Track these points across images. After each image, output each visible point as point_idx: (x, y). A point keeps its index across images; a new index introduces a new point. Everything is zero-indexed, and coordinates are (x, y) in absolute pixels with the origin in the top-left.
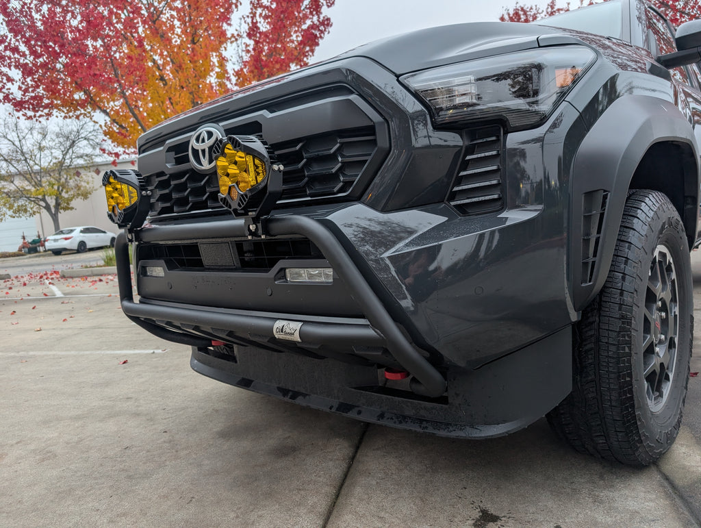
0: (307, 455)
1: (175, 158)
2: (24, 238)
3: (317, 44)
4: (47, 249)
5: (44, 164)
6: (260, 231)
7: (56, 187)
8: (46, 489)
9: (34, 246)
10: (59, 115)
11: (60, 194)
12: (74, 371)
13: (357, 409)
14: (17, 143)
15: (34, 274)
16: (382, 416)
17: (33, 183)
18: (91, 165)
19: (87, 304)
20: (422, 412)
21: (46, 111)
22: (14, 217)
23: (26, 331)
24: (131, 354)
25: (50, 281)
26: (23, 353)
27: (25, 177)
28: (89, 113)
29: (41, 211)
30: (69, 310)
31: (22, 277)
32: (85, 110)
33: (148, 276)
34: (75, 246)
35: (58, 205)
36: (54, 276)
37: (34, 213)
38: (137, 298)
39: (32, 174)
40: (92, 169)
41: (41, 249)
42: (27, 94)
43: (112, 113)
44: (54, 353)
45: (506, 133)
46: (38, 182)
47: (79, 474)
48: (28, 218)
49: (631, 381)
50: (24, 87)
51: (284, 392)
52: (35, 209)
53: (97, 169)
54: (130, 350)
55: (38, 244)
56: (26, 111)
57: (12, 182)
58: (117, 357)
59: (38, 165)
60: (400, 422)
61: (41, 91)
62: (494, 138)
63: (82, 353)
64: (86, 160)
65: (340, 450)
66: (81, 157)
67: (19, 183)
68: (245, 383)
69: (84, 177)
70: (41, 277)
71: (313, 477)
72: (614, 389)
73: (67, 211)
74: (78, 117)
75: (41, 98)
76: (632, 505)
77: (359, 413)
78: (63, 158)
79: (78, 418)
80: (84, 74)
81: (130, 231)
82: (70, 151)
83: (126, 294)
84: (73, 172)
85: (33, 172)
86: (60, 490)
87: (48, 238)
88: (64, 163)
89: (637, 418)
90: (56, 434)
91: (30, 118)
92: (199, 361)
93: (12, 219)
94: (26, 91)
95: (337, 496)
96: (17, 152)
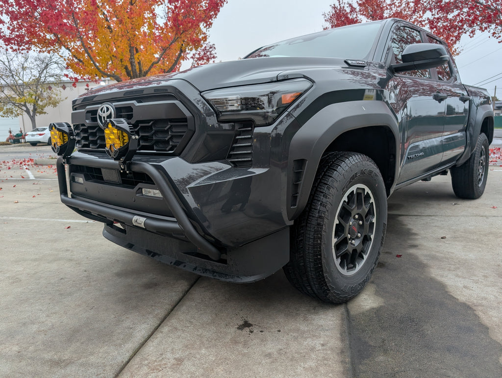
0: (163, 288)
1: (91, 117)
2: (10, 132)
3: (219, 11)
4: (27, 141)
5: (26, 79)
6: (126, 169)
7: (34, 97)
8: (14, 298)
9: (18, 138)
10: (35, 50)
11: (37, 102)
12: (36, 231)
13: (184, 264)
14: (7, 63)
15: (16, 160)
16: (195, 269)
17: (18, 93)
18: (59, 82)
19: (50, 186)
20: (215, 268)
21: (27, 46)
22: (4, 117)
23: (8, 202)
24: (73, 223)
25: (27, 167)
26: (5, 217)
27: (12, 88)
28: (57, 49)
29: (23, 113)
30: (37, 190)
31: (8, 162)
32: (54, 47)
33: (76, 182)
34: (46, 140)
35: (35, 110)
36: (29, 163)
37: (18, 115)
38: (69, 193)
39: (17, 87)
40: (60, 85)
41: (23, 141)
42: (13, 33)
43: (73, 50)
44: (26, 219)
45: (255, 127)
46: (21, 93)
47: (33, 291)
48: (14, 118)
49: (321, 258)
50: (11, 27)
51: (149, 252)
52: (18, 112)
53: (64, 85)
54: (73, 219)
55: (20, 137)
56: (12, 46)
57: (3, 92)
58: (64, 224)
59: (21, 80)
60: (204, 272)
61: (23, 31)
62: (250, 129)
63: (43, 220)
64: (56, 79)
65: (181, 286)
66: (53, 76)
67: (8, 92)
68: (130, 246)
69: (54, 90)
70: (21, 163)
71: (162, 300)
72: (312, 262)
73: (41, 115)
74: (49, 52)
75: (23, 36)
76: (322, 322)
77: (185, 266)
78: (39, 76)
79: (35, 260)
80: (53, 23)
81: (64, 158)
82: (45, 71)
83: (64, 191)
84: (46, 86)
85: (17, 85)
86: (22, 299)
87: (27, 133)
88: (40, 79)
89: (325, 277)
90: (22, 269)
91: (15, 50)
92: (107, 231)
93: (2, 118)
94: (13, 30)
95: (172, 310)
96: (6, 70)
